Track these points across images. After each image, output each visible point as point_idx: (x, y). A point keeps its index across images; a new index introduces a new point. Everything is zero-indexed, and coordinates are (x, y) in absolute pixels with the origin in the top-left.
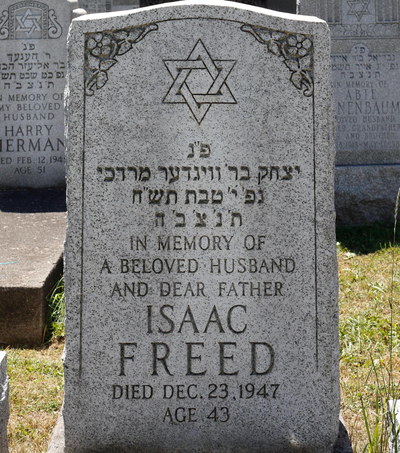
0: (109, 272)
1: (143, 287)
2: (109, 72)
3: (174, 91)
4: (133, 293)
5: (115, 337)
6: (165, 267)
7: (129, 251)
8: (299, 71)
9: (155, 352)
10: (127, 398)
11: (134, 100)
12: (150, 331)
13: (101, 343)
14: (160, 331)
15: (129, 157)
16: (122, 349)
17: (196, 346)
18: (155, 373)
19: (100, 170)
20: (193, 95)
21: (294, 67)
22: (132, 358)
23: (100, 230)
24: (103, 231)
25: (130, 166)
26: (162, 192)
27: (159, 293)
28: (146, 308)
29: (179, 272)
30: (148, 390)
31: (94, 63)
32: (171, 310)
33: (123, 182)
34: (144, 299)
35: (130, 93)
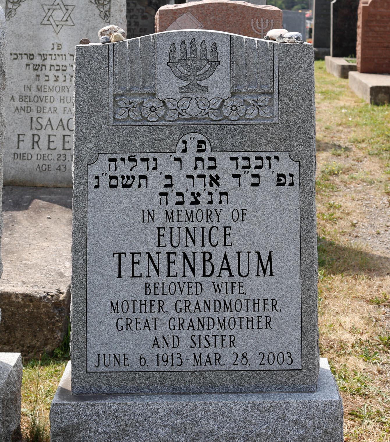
0: (14, 101)
1: (29, 109)
2: (17, 10)
3: (46, 19)
4: (24, 111)
5: (15, 131)
6: (39, 100)
7: (23, 92)
8: (104, 11)
9: (33, 139)
10: (20, 159)
11: (28, 23)
12: (31, 129)
13: (9, 134)
14: (36, 129)
15: (25, 49)
16: (19, 137)
17: (52, 136)
18: (33, 148)
19: (11, 54)
20: (55, 21)
21: (102, 10)
22: (23, 141)
23: (10, 82)
24: (12, 83)
25: (25, 53)
26: (39, 65)
27: (36, 111)
28: (30, 118)
29: (46, 102)
30: (30, 156)
31: (10, 6)
32: (41, 119)
33: (21, 60)
34: (29, 114)
35: (26, 20)
